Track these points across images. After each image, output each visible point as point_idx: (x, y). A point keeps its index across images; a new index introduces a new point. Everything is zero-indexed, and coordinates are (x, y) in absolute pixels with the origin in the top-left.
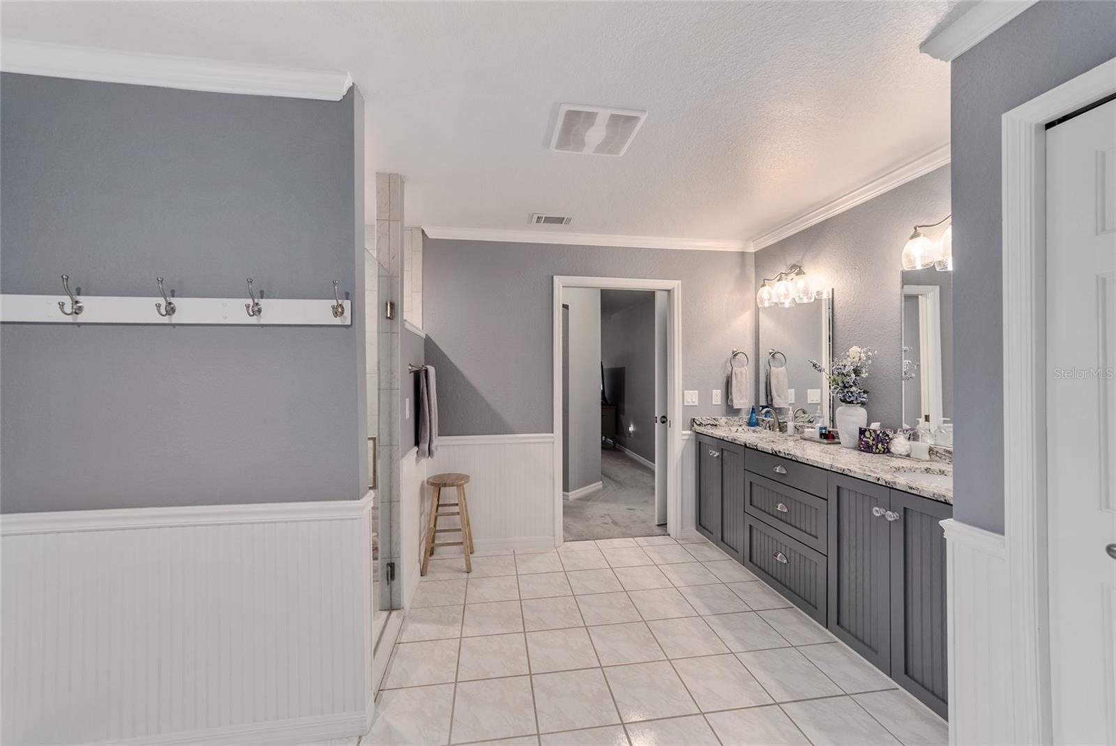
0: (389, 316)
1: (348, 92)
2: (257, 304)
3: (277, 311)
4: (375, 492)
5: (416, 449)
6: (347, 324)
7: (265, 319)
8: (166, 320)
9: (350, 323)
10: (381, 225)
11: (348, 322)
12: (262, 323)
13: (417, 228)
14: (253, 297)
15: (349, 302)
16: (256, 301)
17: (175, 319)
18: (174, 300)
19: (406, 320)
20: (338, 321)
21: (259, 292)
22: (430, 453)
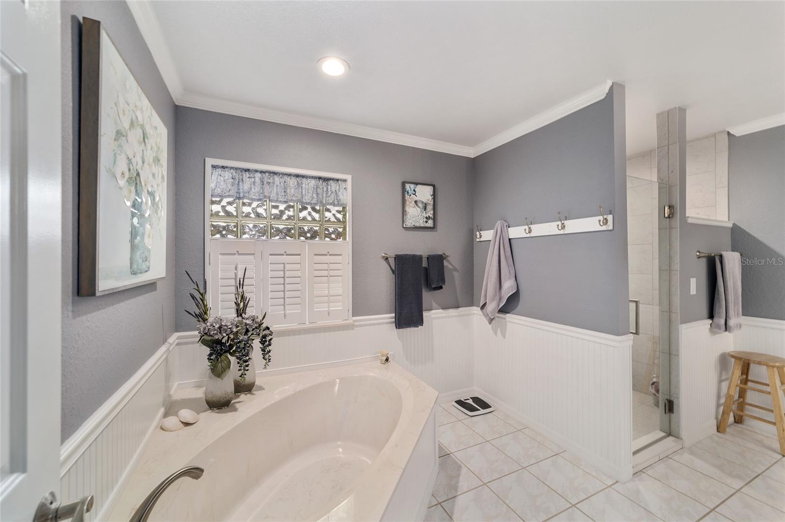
0: (666, 215)
1: (609, 90)
2: (563, 224)
3: (574, 226)
4: (634, 337)
5: (710, 321)
6: (610, 229)
7: (568, 230)
8: (528, 235)
9: (612, 228)
10: (661, 151)
11: (611, 228)
12: (566, 233)
13: (721, 132)
14: (561, 221)
15: (611, 216)
16: (563, 222)
17: (532, 234)
18: (532, 226)
19: (688, 217)
20: (604, 228)
21: (563, 216)
22: (727, 328)
